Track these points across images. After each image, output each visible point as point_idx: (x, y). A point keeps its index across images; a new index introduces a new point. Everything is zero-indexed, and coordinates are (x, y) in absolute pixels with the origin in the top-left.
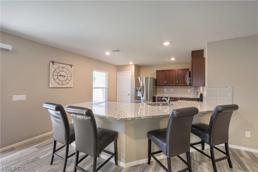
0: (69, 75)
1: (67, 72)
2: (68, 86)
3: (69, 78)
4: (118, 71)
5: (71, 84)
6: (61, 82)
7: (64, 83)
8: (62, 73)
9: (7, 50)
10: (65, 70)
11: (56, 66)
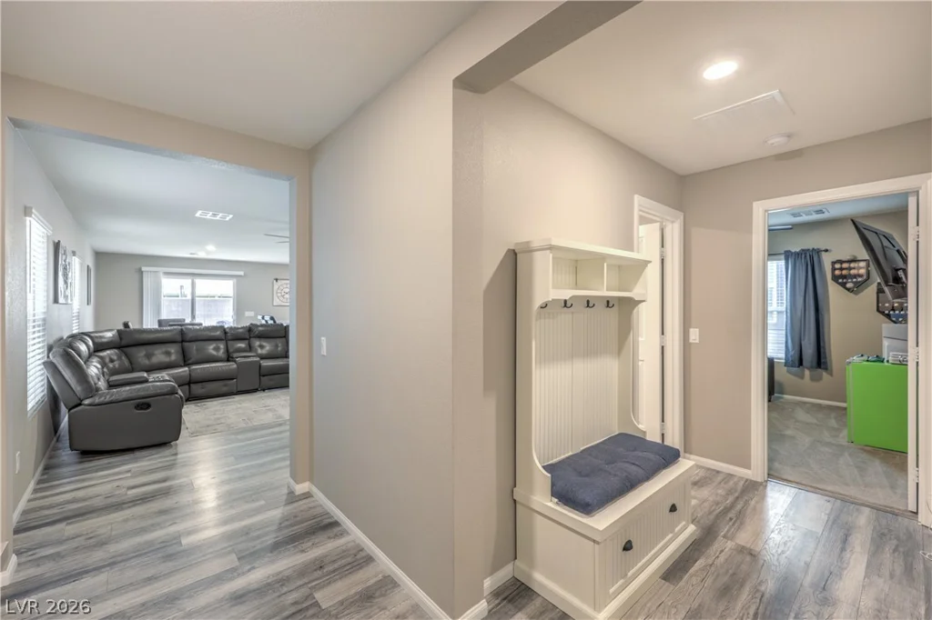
6: (285, 300)
8: (286, 290)
9: (241, 276)
11: (280, 283)
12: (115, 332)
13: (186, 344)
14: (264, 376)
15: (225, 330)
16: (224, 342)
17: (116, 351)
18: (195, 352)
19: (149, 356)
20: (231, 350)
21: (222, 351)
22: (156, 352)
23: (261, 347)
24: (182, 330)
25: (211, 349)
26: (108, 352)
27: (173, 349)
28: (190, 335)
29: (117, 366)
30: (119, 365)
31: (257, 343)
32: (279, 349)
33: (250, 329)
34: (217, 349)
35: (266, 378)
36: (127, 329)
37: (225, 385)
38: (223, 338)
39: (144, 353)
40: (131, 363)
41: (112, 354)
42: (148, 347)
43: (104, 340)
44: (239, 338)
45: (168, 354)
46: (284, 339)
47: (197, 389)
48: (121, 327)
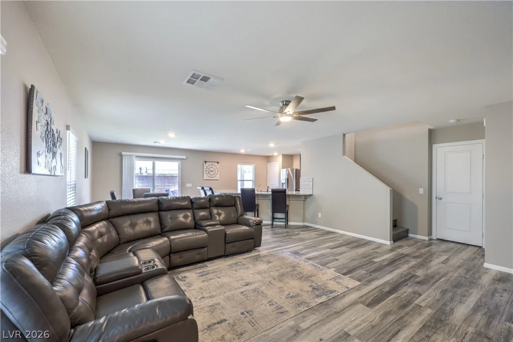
0: (216, 170)
1: (215, 168)
2: (216, 178)
3: (216, 172)
4: (268, 162)
5: (218, 177)
6: (210, 176)
7: (213, 176)
8: (211, 169)
9: (184, 159)
10: (213, 166)
11: (208, 164)
12: (103, 204)
13: (163, 213)
14: (228, 243)
15: (191, 200)
16: (191, 211)
17: (104, 222)
18: (169, 220)
19: (133, 225)
20: (197, 218)
21: (190, 218)
22: (139, 222)
23: (219, 214)
24: (158, 200)
25: (181, 217)
26: (97, 225)
27: (152, 218)
28: (165, 206)
29: (105, 240)
30: (108, 239)
31: (215, 211)
32: (232, 215)
33: (210, 199)
34: (186, 217)
35: (229, 245)
36: (114, 200)
37: (199, 254)
38: (191, 207)
39: (129, 222)
40: (118, 234)
41: (101, 227)
42: (132, 217)
43: (94, 213)
44: (202, 208)
45: (148, 222)
46: (234, 208)
47: (176, 259)
48: (110, 199)
